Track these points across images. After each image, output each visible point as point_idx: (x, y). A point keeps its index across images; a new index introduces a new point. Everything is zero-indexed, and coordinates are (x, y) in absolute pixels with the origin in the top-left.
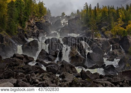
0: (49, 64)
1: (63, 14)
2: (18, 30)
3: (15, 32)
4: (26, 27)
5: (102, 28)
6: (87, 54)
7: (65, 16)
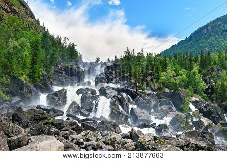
0: (84, 120)
1: (98, 60)
2: (43, 76)
3: (39, 78)
4: (52, 72)
5: (147, 79)
6: (130, 110)
7: (99, 62)
